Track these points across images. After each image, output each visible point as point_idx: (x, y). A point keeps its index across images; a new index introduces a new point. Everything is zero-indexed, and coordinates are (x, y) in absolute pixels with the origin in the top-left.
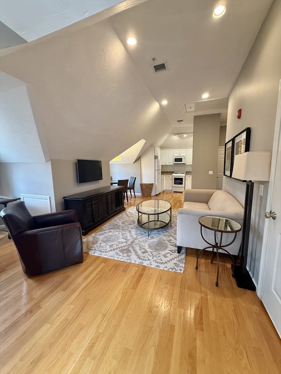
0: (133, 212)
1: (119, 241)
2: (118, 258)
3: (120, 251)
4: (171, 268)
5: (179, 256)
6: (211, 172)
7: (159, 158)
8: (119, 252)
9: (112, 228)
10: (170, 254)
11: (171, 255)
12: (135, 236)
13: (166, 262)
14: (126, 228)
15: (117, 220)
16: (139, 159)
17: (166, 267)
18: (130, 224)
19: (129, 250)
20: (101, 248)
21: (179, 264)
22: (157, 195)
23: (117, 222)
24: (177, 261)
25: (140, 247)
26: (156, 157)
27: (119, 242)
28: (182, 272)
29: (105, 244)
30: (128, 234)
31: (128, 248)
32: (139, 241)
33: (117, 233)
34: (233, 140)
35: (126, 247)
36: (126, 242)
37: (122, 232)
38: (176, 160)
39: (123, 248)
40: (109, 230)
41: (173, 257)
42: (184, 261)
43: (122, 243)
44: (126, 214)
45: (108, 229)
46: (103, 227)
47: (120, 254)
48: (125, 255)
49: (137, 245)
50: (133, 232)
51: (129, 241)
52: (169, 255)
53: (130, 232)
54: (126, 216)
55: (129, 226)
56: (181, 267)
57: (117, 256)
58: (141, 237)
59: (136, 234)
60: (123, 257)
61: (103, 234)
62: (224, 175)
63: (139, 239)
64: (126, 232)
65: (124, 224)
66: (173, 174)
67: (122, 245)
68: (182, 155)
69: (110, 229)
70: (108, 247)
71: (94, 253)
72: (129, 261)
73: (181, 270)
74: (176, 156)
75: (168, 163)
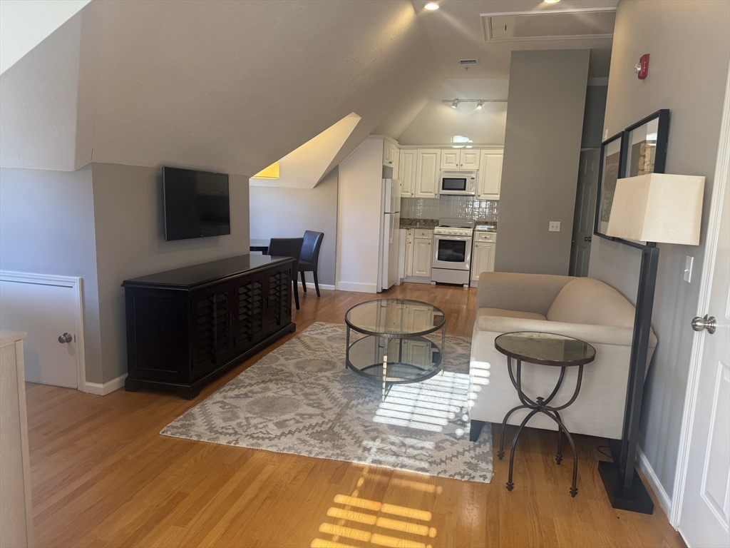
0: (324, 337)
1: (300, 411)
2: (310, 452)
3: (311, 435)
4: (460, 473)
5: (475, 446)
6: (555, 226)
7: (395, 176)
8: (307, 438)
9: (270, 381)
10: (451, 442)
11: (453, 444)
12: (345, 401)
13: (443, 461)
14: (311, 380)
15: (280, 357)
16: (331, 175)
17: (445, 471)
18: (321, 370)
19: (336, 434)
20: (252, 430)
21: (476, 465)
22: (384, 291)
23: (283, 365)
24: (472, 458)
25: (366, 427)
26: (386, 172)
27: (301, 415)
28: (487, 481)
29: (260, 420)
30: (323, 395)
31: (331, 428)
32: (358, 412)
33: (289, 392)
34: (624, 136)
35: (325, 427)
36: (322, 415)
37: (302, 390)
38: (448, 184)
39: (317, 428)
40: (263, 385)
41: (461, 450)
42: (492, 458)
43: (311, 416)
44: (302, 342)
45: (258, 383)
46: (241, 377)
47: (312, 442)
48: (328, 444)
49: (355, 423)
50: (336, 389)
51: (331, 412)
52: (447, 445)
53: (326, 389)
54: (303, 349)
55: (319, 374)
56: (484, 470)
57: (307, 448)
58: (360, 401)
59: (346, 395)
60: (323, 450)
61: (246, 395)
62: (596, 233)
63: (356, 406)
64: (316, 390)
65: (302, 368)
66: (437, 229)
67: (314, 421)
68: (466, 167)
69: (263, 382)
70: (271, 426)
71: (237, 441)
72: (341, 459)
73: (485, 477)
74: (446, 172)
75: (421, 192)
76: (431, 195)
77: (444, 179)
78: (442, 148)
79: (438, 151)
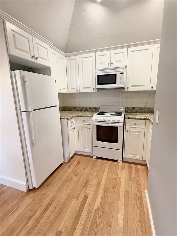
66: (95, 117)
68: (116, 64)
74: (100, 70)
75: (84, 88)
76: (91, 90)
77: (98, 76)
78: (95, 51)
79: (93, 54)
